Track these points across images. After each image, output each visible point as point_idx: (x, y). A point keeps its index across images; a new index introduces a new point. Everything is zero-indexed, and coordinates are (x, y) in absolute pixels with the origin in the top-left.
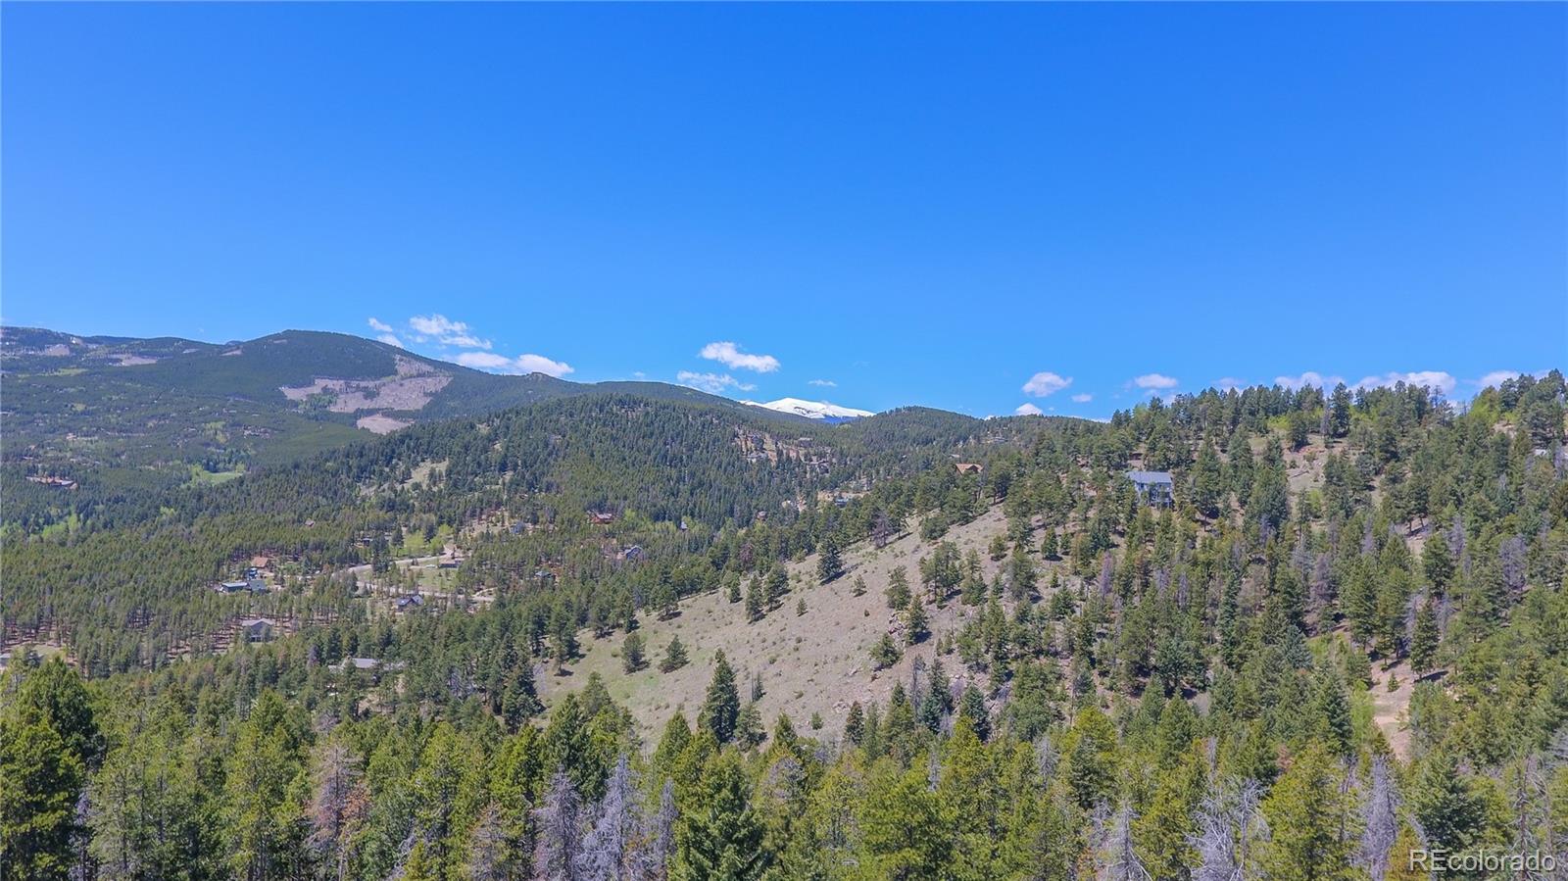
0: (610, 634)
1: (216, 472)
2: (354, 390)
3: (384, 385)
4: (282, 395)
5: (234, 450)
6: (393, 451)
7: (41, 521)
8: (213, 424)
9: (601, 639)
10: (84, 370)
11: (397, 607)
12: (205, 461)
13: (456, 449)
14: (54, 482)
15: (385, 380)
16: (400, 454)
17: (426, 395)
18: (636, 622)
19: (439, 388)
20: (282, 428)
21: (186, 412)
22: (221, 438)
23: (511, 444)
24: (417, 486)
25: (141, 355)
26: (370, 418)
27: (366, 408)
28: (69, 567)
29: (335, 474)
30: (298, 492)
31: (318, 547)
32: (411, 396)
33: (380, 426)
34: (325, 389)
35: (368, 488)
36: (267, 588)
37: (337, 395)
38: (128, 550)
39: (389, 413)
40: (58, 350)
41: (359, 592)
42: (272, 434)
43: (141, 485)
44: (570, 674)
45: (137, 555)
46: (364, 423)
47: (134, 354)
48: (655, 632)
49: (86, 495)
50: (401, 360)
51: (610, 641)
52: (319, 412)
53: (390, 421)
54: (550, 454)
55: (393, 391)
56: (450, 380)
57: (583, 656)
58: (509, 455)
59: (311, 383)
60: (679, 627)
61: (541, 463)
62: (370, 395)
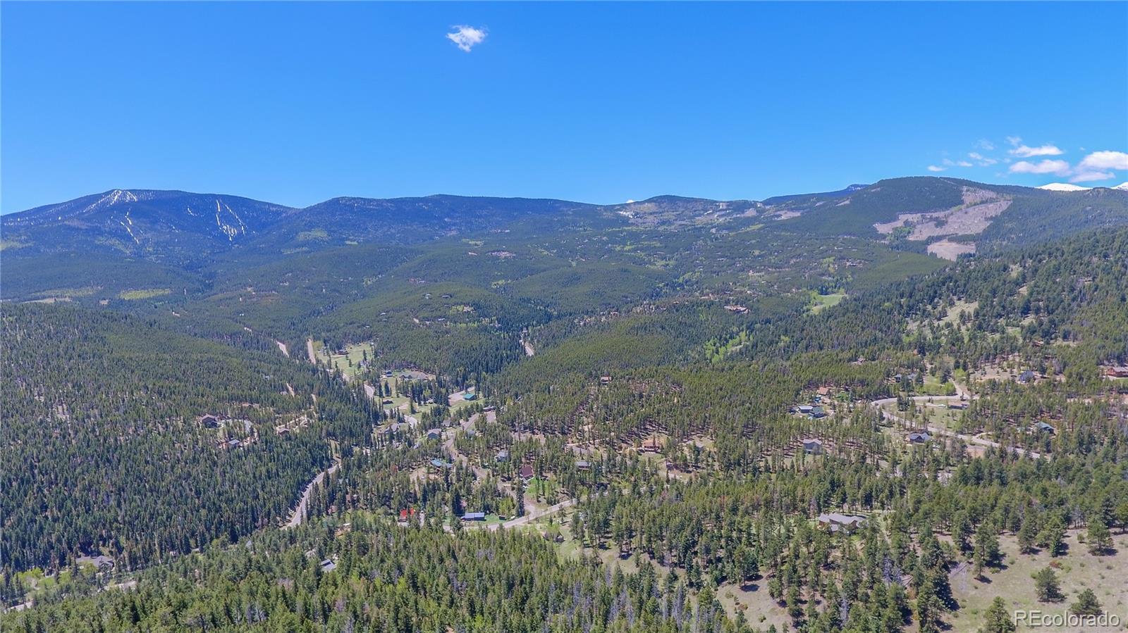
0: (1035, 552)
1: (826, 294)
2: (928, 220)
3: (952, 214)
4: (875, 230)
5: (839, 278)
6: (936, 292)
7: (728, 337)
8: (827, 259)
9: (1026, 555)
10: (762, 225)
11: (909, 440)
12: (820, 287)
13: (985, 293)
14: (737, 309)
15: (954, 209)
16: (941, 295)
17: (987, 219)
18: (1065, 546)
19: (999, 212)
20: (872, 259)
21: (812, 251)
22: (831, 270)
23: (1036, 289)
24: (949, 325)
25: (792, 210)
26: (938, 244)
27: (936, 235)
28: (721, 389)
29: (890, 312)
30: (862, 327)
31: (862, 382)
32: (971, 221)
33: (947, 251)
34: (906, 223)
35: (914, 322)
36: (824, 413)
37: (914, 227)
38: (751, 378)
39: (954, 239)
40: (750, 213)
41: (885, 422)
42: (864, 264)
43: (781, 309)
44: (988, 581)
45: (755, 382)
46: (933, 248)
47: (788, 210)
48: (1082, 565)
49: (752, 317)
50: (967, 191)
51: (1034, 560)
52: (901, 243)
53: (954, 245)
54: (1074, 300)
55: (959, 218)
56: (1010, 203)
57: (1005, 567)
58: (1032, 299)
59: (896, 219)
60: (1109, 568)
61: (1064, 308)
62: (940, 223)
